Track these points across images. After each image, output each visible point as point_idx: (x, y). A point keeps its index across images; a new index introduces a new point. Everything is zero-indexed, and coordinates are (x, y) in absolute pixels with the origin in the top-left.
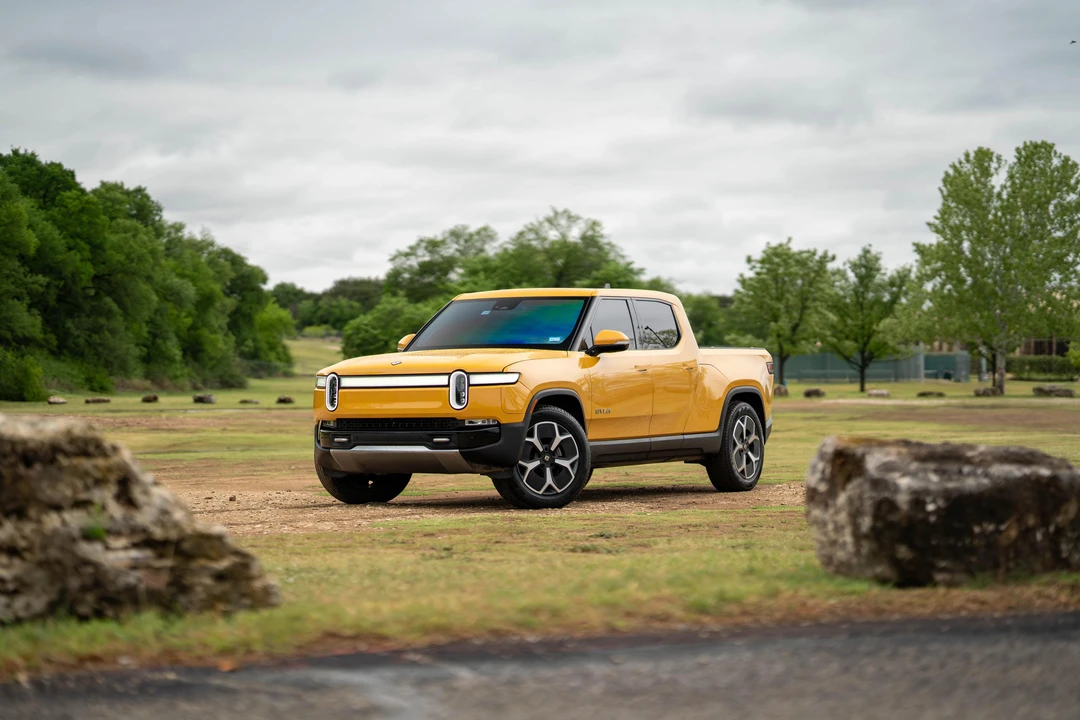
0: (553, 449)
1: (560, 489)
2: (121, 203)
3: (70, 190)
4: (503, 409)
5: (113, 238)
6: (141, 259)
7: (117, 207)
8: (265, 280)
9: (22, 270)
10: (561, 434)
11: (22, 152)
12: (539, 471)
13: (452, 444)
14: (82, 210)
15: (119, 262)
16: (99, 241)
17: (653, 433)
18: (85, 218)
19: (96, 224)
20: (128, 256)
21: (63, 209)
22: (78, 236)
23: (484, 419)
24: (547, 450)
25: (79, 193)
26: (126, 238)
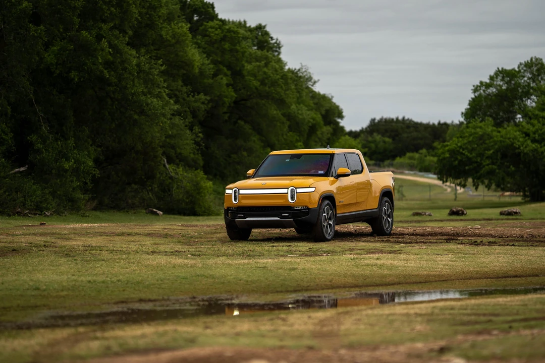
0: (329, 217)
3: (212, 20)
4: (310, 202)
5: (248, 67)
6: (274, 83)
9: (184, 89)
10: (330, 211)
13: (290, 217)
14: (224, 39)
15: (255, 87)
16: (238, 69)
17: (355, 210)
18: (227, 46)
19: (237, 51)
20: (263, 83)
25: (221, 23)
26: (259, 66)
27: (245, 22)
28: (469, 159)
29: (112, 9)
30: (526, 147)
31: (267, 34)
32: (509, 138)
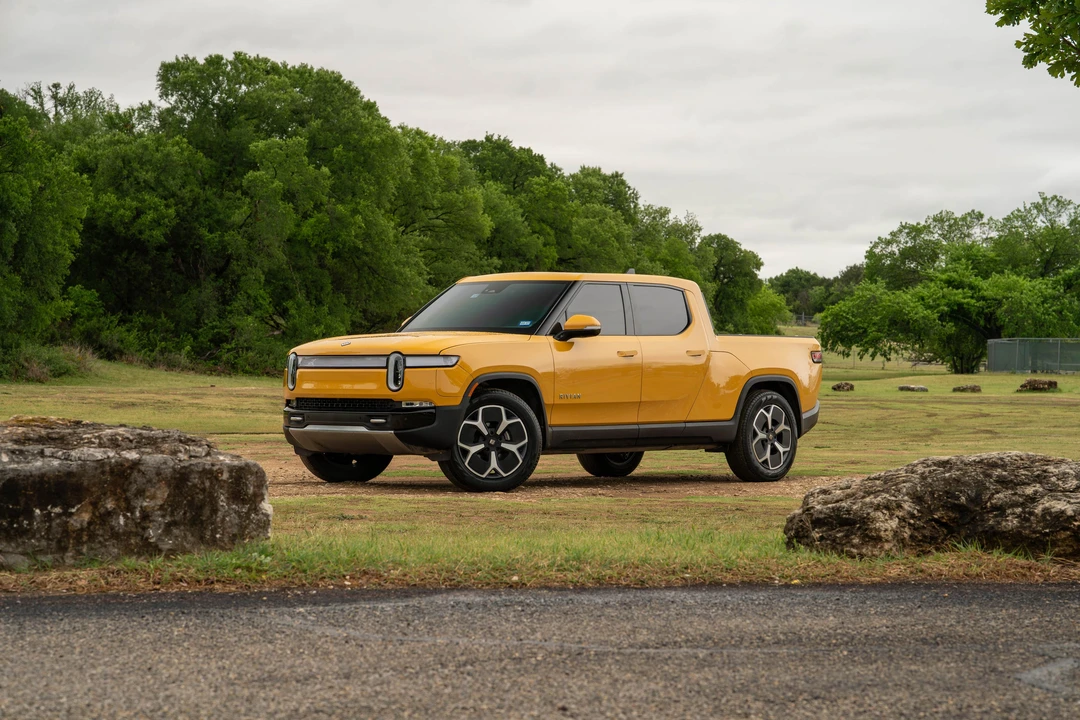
0: (499, 432)
1: (505, 472)
2: (596, 188)
4: (439, 393)
5: (581, 223)
6: (604, 243)
7: (594, 193)
8: (759, 265)
10: (508, 418)
11: (495, 137)
12: (484, 455)
13: (388, 426)
14: (548, 196)
15: (584, 246)
16: (565, 226)
17: (640, 421)
18: (551, 204)
19: (562, 209)
20: (593, 241)
21: (530, 195)
22: (542, 220)
23: (421, 401)
24: (493, 434)
26: (592, 223)
27: (600, 169)
28: (854, 324)
29: (371, 188)
30: (916, 314)
31: (623, 183)
32: (898, 303)
